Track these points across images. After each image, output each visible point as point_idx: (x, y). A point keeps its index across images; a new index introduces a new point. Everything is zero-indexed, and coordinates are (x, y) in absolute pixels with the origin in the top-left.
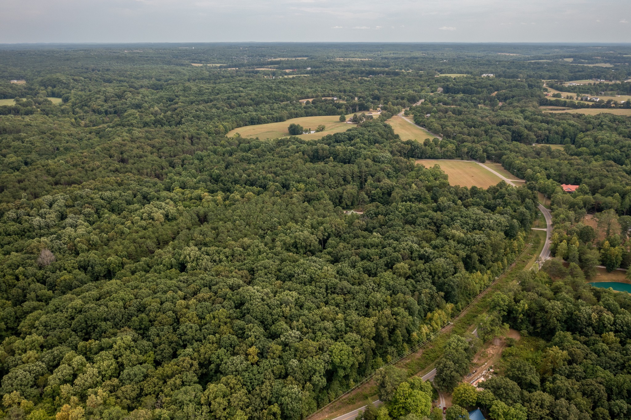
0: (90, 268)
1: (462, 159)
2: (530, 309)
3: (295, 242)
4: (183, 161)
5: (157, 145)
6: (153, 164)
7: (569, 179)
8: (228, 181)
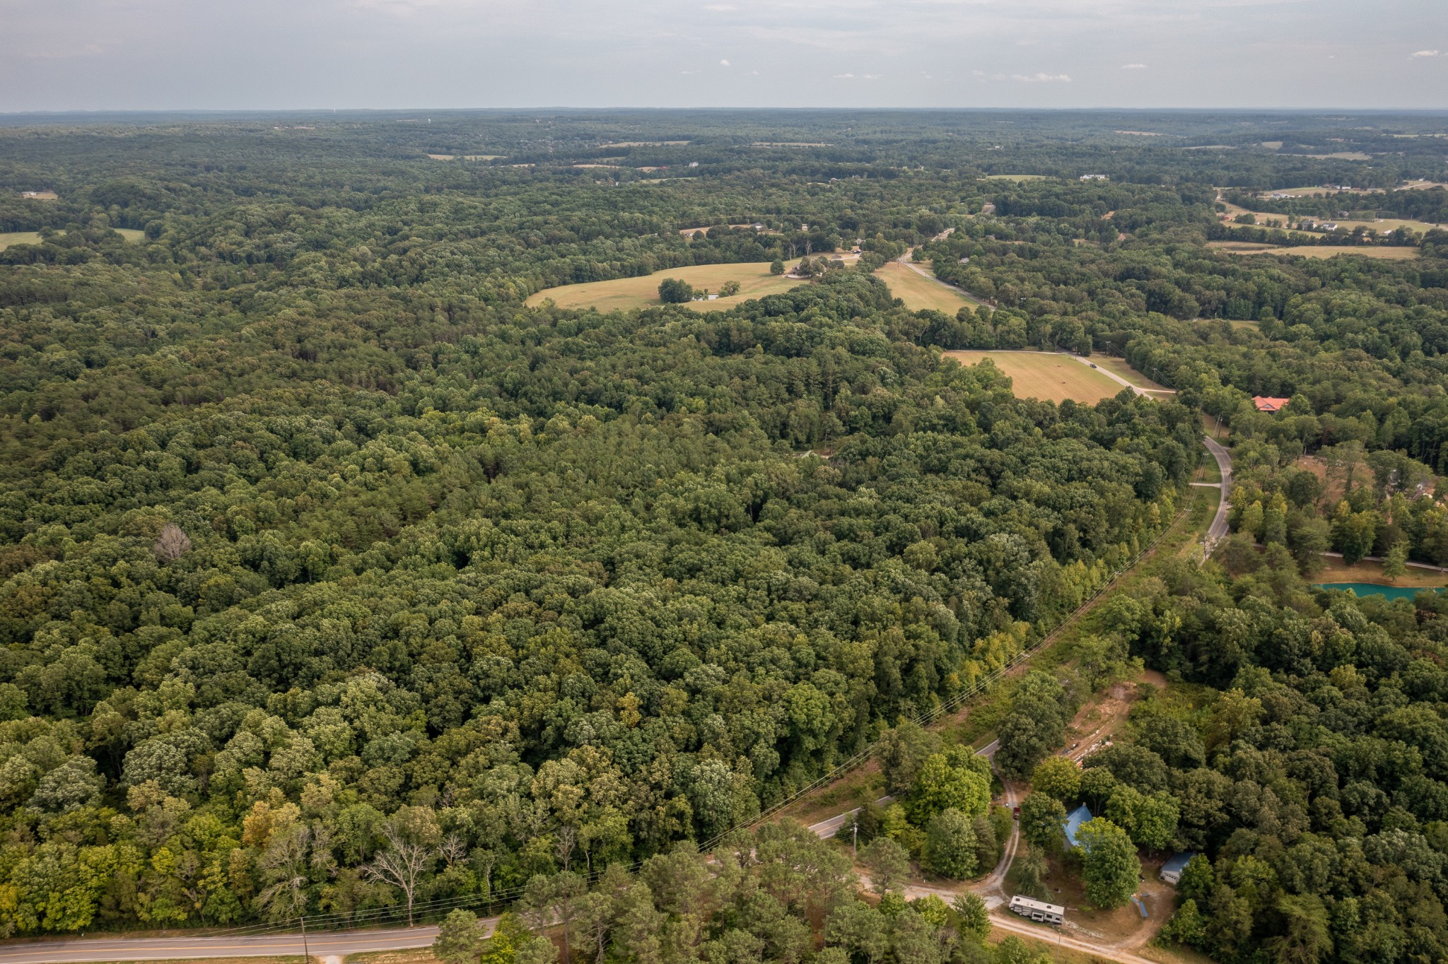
0: (265, 563)
1: (1041, 349)
2: (1186, 626)
3: (697, 509)
4: (435, 356)
5: (376, 323)
6: (372, 362)
7: (1269, 385)
8: (541, 394)
